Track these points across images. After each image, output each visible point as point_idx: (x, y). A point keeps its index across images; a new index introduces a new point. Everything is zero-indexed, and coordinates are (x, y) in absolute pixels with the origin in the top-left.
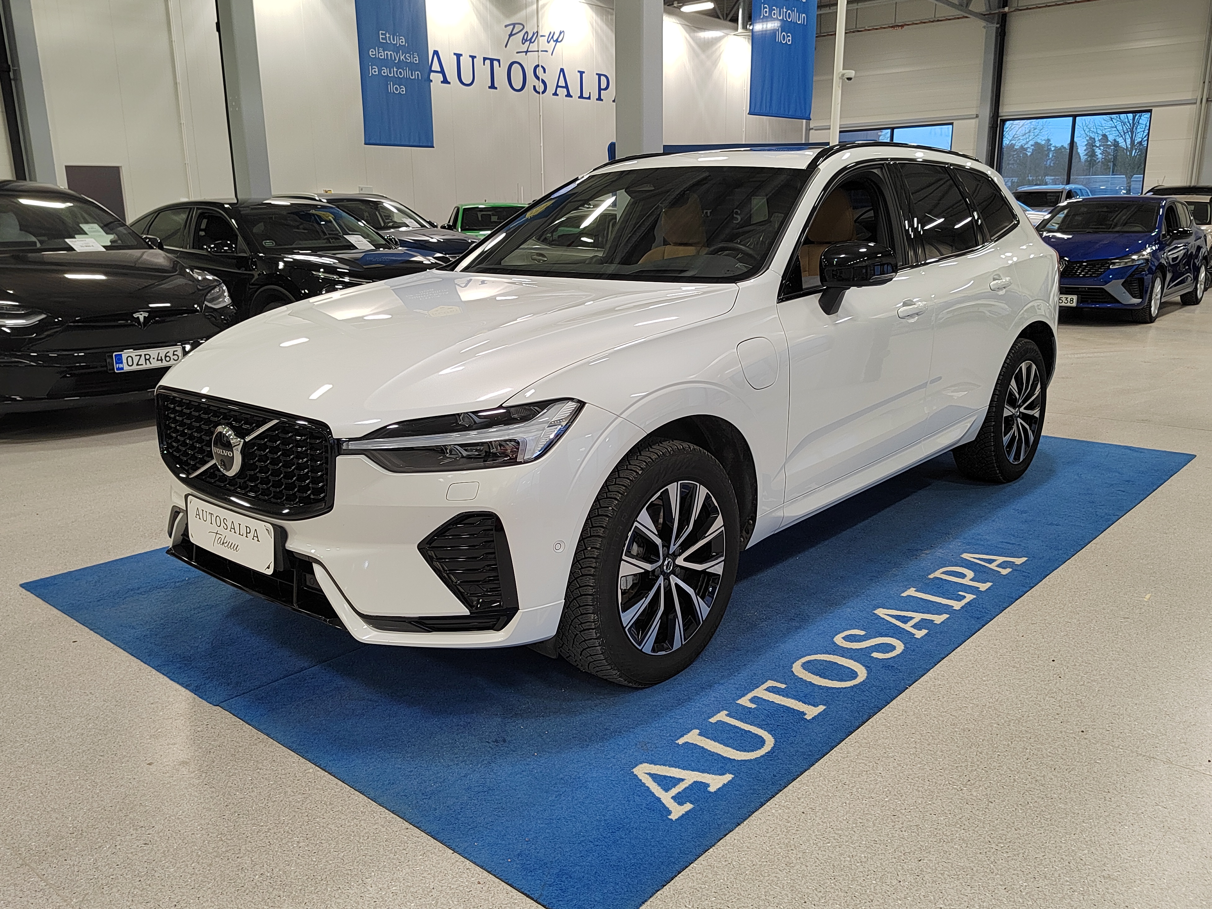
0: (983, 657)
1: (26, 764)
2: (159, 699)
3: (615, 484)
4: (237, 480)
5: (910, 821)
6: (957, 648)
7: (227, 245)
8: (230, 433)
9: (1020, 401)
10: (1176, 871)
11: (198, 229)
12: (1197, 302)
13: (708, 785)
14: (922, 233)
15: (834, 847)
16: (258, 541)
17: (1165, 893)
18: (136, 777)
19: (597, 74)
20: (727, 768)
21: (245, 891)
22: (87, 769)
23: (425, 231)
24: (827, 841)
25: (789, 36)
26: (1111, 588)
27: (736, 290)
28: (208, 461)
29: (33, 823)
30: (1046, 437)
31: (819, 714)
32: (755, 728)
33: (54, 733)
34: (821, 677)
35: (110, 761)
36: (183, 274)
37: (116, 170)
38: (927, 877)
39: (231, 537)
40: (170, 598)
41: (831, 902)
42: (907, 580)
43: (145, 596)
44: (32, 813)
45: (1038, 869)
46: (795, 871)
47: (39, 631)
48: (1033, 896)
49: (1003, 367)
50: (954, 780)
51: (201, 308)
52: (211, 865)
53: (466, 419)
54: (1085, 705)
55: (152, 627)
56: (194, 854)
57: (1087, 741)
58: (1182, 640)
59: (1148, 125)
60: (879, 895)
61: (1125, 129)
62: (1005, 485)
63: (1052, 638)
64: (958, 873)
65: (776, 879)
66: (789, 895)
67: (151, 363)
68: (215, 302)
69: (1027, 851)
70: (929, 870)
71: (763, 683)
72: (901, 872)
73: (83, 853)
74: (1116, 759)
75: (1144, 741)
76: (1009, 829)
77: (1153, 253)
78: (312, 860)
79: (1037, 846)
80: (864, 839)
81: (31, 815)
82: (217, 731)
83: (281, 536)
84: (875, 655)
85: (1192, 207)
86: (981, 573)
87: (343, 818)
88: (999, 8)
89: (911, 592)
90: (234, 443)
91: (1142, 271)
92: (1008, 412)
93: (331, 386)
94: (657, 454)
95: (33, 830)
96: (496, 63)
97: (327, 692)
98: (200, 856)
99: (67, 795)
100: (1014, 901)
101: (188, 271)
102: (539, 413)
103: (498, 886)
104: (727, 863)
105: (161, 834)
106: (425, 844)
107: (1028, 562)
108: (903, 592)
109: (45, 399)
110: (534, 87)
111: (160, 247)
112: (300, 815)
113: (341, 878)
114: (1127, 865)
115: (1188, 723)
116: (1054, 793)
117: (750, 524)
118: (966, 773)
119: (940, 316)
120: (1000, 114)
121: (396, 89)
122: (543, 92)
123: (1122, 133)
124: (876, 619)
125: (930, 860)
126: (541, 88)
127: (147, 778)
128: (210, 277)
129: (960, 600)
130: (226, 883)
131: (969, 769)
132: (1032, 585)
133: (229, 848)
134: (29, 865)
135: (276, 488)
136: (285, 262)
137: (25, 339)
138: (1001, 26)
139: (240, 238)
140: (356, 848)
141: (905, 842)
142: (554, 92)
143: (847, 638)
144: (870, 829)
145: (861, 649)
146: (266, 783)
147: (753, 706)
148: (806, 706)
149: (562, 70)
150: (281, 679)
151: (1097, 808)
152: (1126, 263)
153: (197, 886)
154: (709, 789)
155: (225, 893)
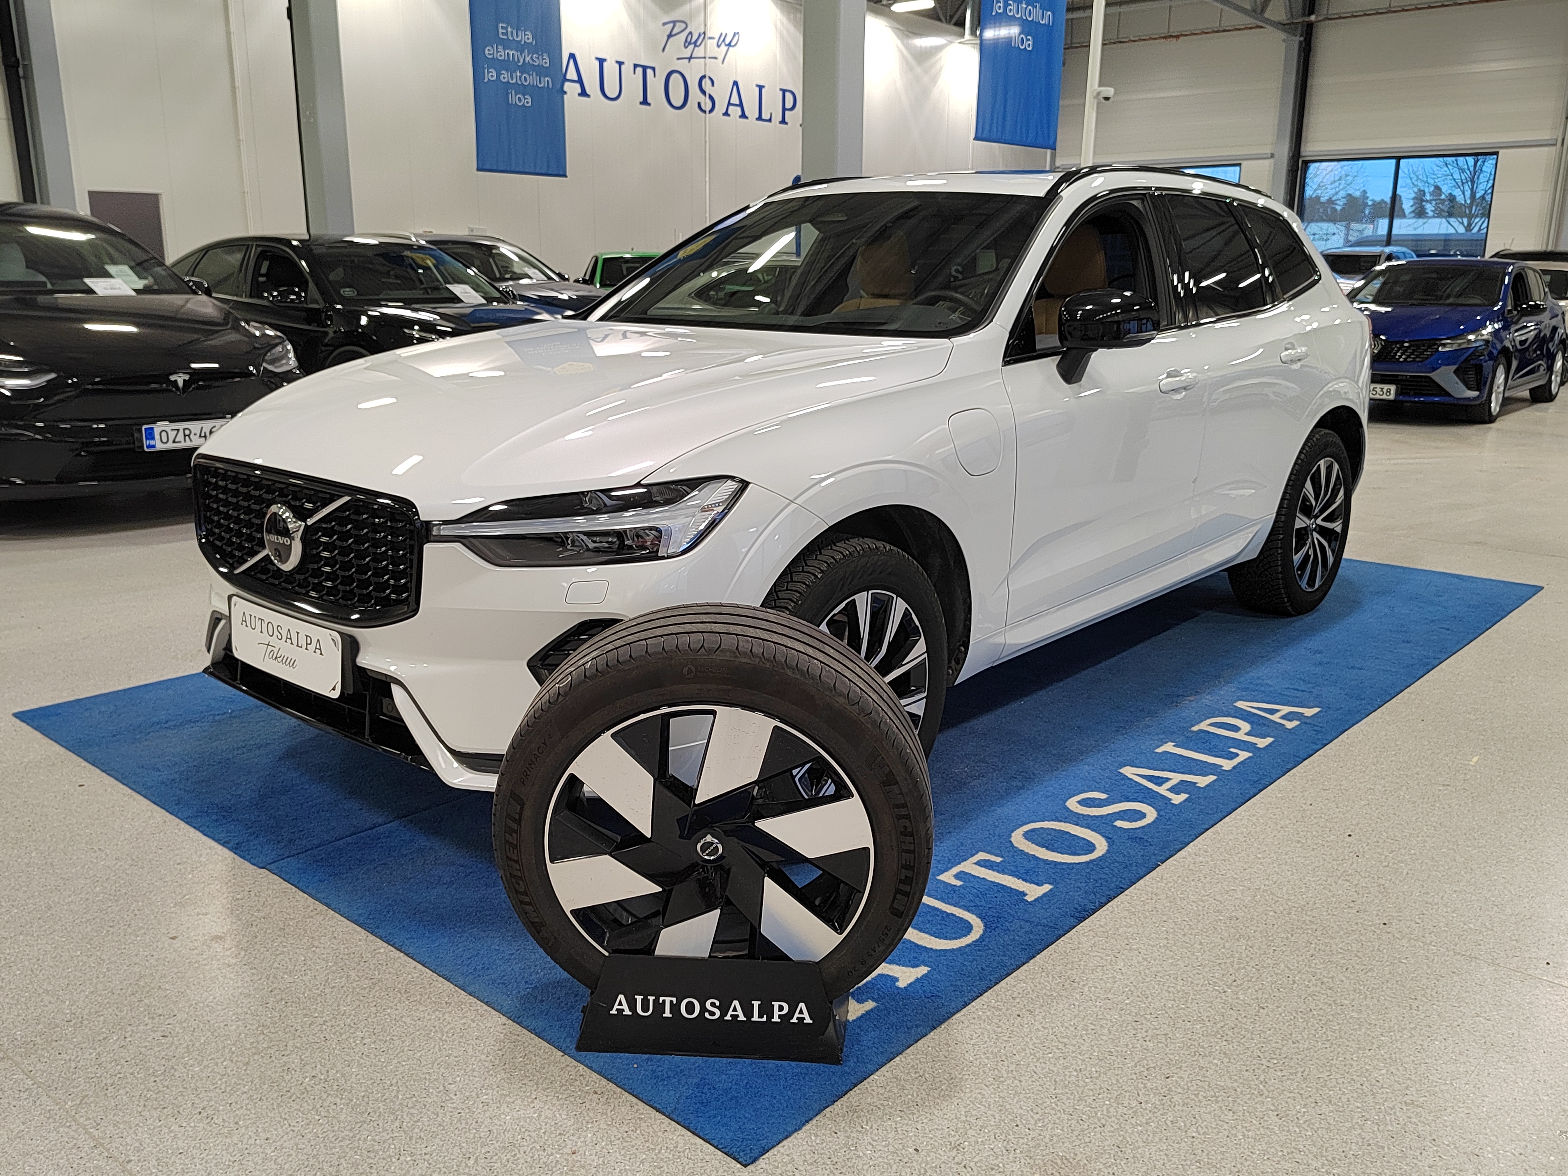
0: (1258, 829)
1: (12, 935)
2: (188, 858)
3: (787, 590)
4: (295, 575)
5: (1156, 1029)
6: (1225, 817)
7: (294, 293)
8: (287, 514)
9: (1317, 510)
10: (1499, 1097)
11: (256, 272)
12: (1550, 398)
13: (897, 980)
14: (1194, 292)
15: (1058, 1059)
16: (321, 654)
17: (1484, 1124)
18: (154, 953)
19: (781, 90)
20: (921, 959)
21: (291, 1097)
22: (92, 942)
23: (552, 285)
24: (1048, 1051)
25: (1029, 40)
26: (1427, 747)
27: (948, 348)
28: (259, 552)
29: (19, 1007)
30: (1350, 560)
31: (1044, 895)
32: (960, 911)
33: (50, 897)
34: (1047, 848)
35: (122, 934)
36: (237, 328)
37: (154, 199)
38: (1176, 1098)
39: (287, 650)
40: (206, 734)
41: (1050, 1126)
42: (1164, 733)
43: (175, 731)
44: (18, 994)
45: (1320, 1092)
46: (1005, 1087)
47: (35, 771)
48: (1313, 1124)
49: (1295, 463)
50: (1215, 980)
51: (258, 371)
52: (248, 1063)
53: (594, 501)
54: (1389, 891)
55: (182, 769)
56: (227, 1051)
57: (1390, 936)
58: (1517, 814)
59: (1493, 173)
60: (1114, 1119)
61: (1463, 177)
62: (1295, 618)
63: (1349, 808)
64: (1217, 1094)
65: (980, 1096)
66: (997, 1116)
67: (191, 440)
68: (277, 364)
69: (1307, 1070)
70: (1180, 1090)
71: (972, 855)
72: (1143, 1091)
73: (83, 1046)
74: (1427, 958)
75: (1464, 937)
76: (1285, 1042)
77: (1496, 333)
78: (379, 1061)
79: (1321, 1063)
80: (1097, 1050)
81: (16, 997)
82: (262, 900)
83: (351, 647)
84: (1119, 823)
85: (1548, 278)
86: (1259, 725)
87: (421, 1009)
88: (1304, 15)
89: (1169, 747)
90: (292, 528)
91: (1480, 356)
92: (1301, 522)
93: (421, 458)
94: (842, 553)
95: (18, 1015)
96: (649, 72)
97: (406, 854)
98: (233, 1053)
99: (64, 974)
100: (1289, 1131)
101: (243, 324)
102: (688, 494)
103: (620, 1098)
104: (917, 1075)
105: (184, 1025)
106: (526, 1044)
107: (1321, 714)
108: (1159, 747)
109: (52, 483)
110: (699, 104)
111: (208, 292)
112: (366, 1005)
113: (416, 1083)
114: (1437, 1089)
115: (1522, 916)
116: (1345, 999)
117: (961, 652)
118: (1232, 971)
119: (1214, 397)
120: (1303, 153)
121: (519, 99)
122: (711, 111)
123: (1460, 184)
124: (1122, 780)
125: (1181, 1077)
126: (708, 106)
127: (168, 955)
128: (270, 332)
129: (1231, 759)
130: (266, 1086)
131: (1236, 966)
132: (1326, 742)
133: (273, 1043)
134: (12, 1060)
135: (346, 585)
136: (369, 316)
137: (29, 405)
138: (1305, 40)
139: (311, 284)
140: (437, 1047)
141: (1150, 1054)
142: (724, 111)
143: (1083, 803)
144: (1104, 1038)
145: (1102, 816)
146: (324, 964)
147: (959, 883)
148: (1028, 884)
149: (736, 83)
150: (347, 837)
151: (1401, 1018)
152: (1460, 344)
153: (228, 1089)
154: (897, 984)
155: (264, 1098)
